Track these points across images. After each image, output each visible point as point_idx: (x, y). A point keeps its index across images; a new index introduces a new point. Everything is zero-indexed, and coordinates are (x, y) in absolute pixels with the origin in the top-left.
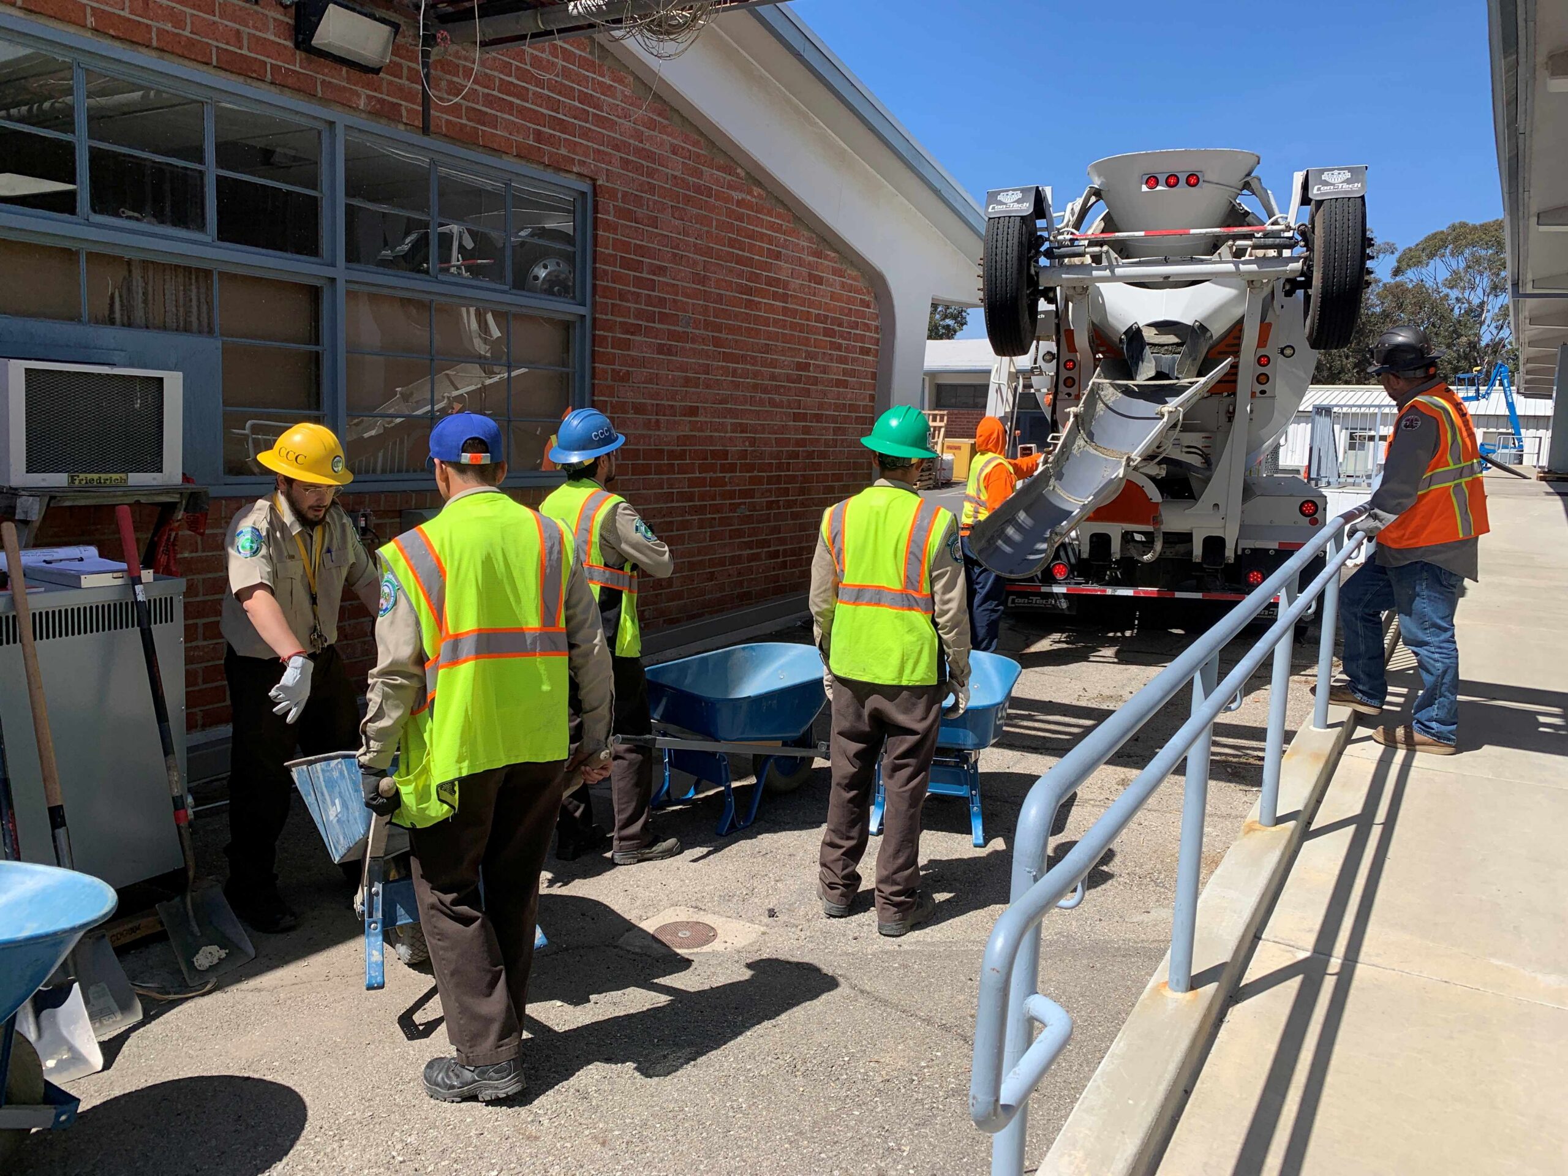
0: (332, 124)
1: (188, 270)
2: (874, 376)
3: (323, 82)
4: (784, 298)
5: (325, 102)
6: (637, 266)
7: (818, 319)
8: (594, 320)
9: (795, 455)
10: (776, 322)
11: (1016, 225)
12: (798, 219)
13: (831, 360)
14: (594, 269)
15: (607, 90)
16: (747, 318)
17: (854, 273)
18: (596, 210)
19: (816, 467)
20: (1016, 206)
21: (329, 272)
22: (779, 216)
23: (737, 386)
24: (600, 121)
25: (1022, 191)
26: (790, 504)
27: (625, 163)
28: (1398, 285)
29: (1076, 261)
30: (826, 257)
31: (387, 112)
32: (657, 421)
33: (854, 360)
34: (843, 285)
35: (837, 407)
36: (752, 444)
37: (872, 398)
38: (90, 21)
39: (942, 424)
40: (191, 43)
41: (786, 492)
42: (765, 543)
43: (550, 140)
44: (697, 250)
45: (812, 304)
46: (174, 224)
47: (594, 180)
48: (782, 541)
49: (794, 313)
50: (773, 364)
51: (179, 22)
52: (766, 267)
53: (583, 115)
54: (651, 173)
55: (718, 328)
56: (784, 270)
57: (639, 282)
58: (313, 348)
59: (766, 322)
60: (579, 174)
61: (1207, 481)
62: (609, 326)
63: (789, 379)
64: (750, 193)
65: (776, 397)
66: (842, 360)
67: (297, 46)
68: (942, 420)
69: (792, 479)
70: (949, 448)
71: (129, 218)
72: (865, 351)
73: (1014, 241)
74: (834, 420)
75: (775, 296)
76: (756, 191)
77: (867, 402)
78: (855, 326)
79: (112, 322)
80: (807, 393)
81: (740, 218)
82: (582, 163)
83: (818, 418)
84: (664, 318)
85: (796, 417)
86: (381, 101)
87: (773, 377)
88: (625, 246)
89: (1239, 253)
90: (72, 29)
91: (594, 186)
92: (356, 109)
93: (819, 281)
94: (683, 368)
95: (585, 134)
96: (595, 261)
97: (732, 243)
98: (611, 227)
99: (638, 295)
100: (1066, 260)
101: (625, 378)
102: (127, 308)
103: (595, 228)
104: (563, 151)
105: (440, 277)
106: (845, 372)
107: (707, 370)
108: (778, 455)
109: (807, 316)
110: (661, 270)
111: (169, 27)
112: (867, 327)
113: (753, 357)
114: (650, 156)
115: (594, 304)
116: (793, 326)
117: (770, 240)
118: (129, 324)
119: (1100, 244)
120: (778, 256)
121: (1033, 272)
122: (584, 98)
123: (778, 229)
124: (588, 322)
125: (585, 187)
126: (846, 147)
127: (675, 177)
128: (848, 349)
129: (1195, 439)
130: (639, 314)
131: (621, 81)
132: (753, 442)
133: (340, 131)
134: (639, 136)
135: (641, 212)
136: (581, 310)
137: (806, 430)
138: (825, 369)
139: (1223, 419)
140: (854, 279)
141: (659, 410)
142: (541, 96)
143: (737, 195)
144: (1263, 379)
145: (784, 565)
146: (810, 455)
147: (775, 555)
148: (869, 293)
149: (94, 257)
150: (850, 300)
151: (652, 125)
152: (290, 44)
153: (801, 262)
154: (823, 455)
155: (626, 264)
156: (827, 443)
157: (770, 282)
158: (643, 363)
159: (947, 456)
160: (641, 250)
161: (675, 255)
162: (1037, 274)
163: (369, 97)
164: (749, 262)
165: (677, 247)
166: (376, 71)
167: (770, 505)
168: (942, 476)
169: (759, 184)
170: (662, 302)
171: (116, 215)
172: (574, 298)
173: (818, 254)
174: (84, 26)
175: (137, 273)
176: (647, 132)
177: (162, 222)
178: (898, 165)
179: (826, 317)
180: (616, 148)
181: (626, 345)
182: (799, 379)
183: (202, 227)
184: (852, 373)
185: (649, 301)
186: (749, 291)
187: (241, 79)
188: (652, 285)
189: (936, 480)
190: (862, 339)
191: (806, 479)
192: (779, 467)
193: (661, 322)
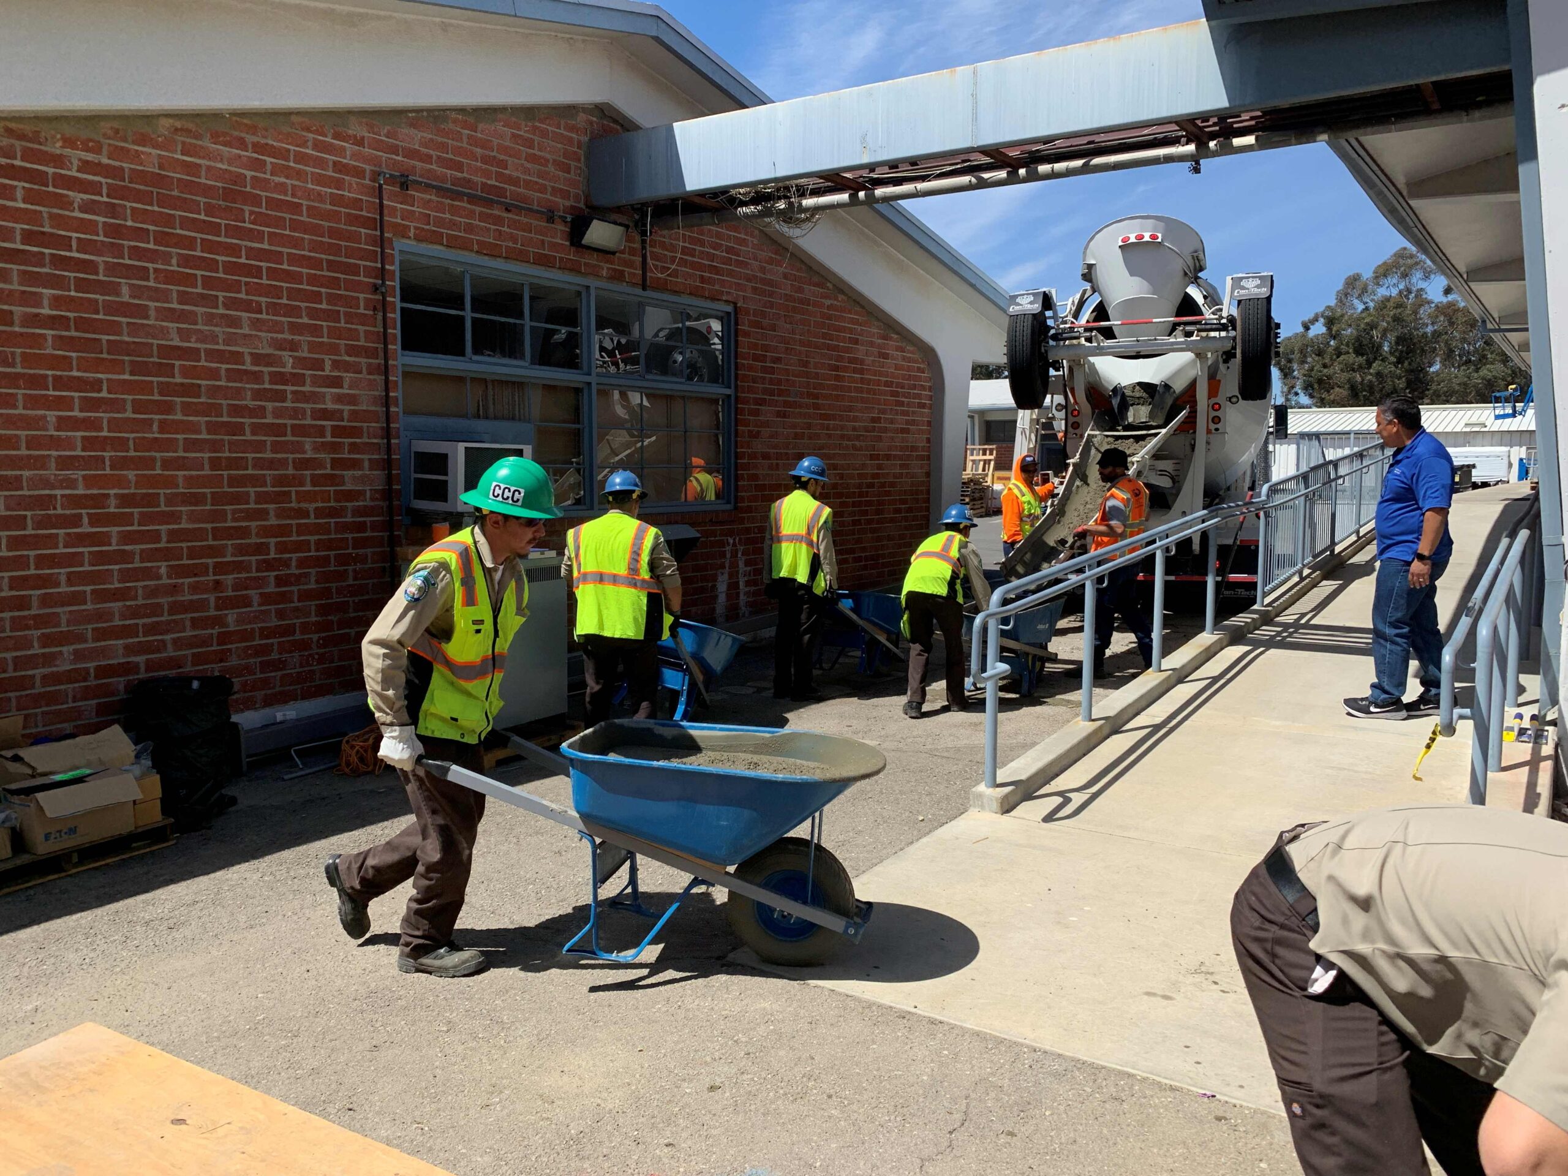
0: (588, 287)
1: (514, 383)
2: (929, 423)
3: (585, 264)
4: (861, 371)
5: (585, 275)
6: (763, 359)
7: (887, 384)
8: (737, 398)
9: (872, 485)
10: (857, 390)
11: (1028, 323)
12: (869, 313)
13: (897, 414)
14: (736, 363)
15: (743, 242)
16: (836, 388)
17: (911, 348)
18: (737, 324)
19: (888, 493)
20: (1029, 306)
21: (587, 379)
22: (856, 313)
23: (829, 436)
24: (739, 263)
25: (1034, 294)
26: (869, 522)
27: (755, 289)
28: (1451, 305)
29: (1075, 342)
30: (891, 339)
31: (617, 276)
32: (777, 464)
33: (914, 413)
34: (904, 359)
35: (902, 449)
36: (842, 478)
37: (928, 441)
38: (476, 247)
39: (992, 457)
40: (521, 251)
41: (866, 513)
42: (852, 551)
43: (709, 281)
44: (802, 343)
45: (881, 374)
46: (510, 357)
47: (735, 304)
48: (864, 549)
49: (869, 382)
50: (855, 419)
51: (515, 242)
52: (847, 350)
53: (728, 261)
54: (771, 294)
55: (816, 397)
56: (861, 351)
57: (765, 370)
58: (577, 426)
59: (849, 389)
60: (726, 301)
61: (1177, 495)
62: (746, 401)
63: (866, 430)
64: (836, 299)
65: (857, 443)
66: (904, 413)
67: (572, 244)
68: (991, 454)
69: (869, 503)
70: (999, 478)
71: (489, 355)
72: (923, 406)
73: (1028, 331)
74: (900, 458)
75: (855, 371)
76: (841, 297)
77: (924, 444)
78: (914, 387)
79: (479, 417)
80: (880, 439)
81: (830, 318)
82: (728, 293)
83: (888, 457)
84: (781, 393)
85: (872, 457)
86: (615, 270)
87: (854, 429)
88: (755, 346)
89: (1189, 334)
90: (466, 253)
91: (735, 307)
92: (602, 276)
93: (885, 356)
94: (794, 426)
95: (731, 273)
96: (736, 358)
97: (825, 336)
98: (747, 334)
99: (764, 378)
100: (1067, 342)
101: (757, 435)
102: (486, 409)
103: (736, 335)
104: (717, 287)
105: (647, 377)
106: (907, 422)
107: (809, 426)
108: (860, 486)
109: (878, 383)
110: (778, 360)
111: (511, 244)
112: (923, 388)
113: (840, 416)
114: (770, 283)
115: (736, 386)
116: (869, 391)
117: (851, 331)
118: (487, 418)
119: (1090, 330)
120: (856, 342)
121: (1043, 350)
122: (729, 250)
123: (856, 322)
124: (733, 398)
125: (729, 308)
126: (902, 257)
127: (786, 295)
128: (909, 405)
129: (1167, 465)
130: (765, 391)
131: (752, 236)
132: (842, 477)
133: (593, 292)
134: (763, 270)
135: (766, 322)
136: (728, 391)
137: (879, 467)
138: (892, 422)
139: (1188, 448)
140: (912, 352)
141: (779, 456)
142: (703, 252)
143: (828, 302)
144: (1216, 420)
145: (865, 567)
146: (883, 485)
147: (859, 559)
148: (923, 362)
149: (473, 379)
150: (909, 369)
151: (771, 261)
152: (568, 243)
153: (872, 344)
154: (892, 485)
155: (756, 358)
156: (895, 476)
157: (852, 360)
158: (767, 424)
159: (998, 487)
160: (766, 348)
161: (787, 349)
162: (1046, 352)
163: (608, 269)
164: (836, 348)
165: (788, 343)
166: (614, 253)
167: (854, 523)
168: (992, 504)
169: (842, 292)
170: (779, 382)
171: (482, 354)
172: (723, 383)
173: (885, 337)
174: (472, 251)
175: (490, 387)
176: (768, 267)
177: (504, 356)
178: (941, 267)
179: (892, 382)
180: (749, 280)
181: (756, 413)
182: (874, 429)
183: (522, 357)
184: (913, 423)
185: (771, 381)
186: (836, 368)
187: (543, 268)
188: (772, 371)
189: (987, 508)
190: (919, 396)
191: (880, 503)
192: (861, 495)
193: (779, 395)
